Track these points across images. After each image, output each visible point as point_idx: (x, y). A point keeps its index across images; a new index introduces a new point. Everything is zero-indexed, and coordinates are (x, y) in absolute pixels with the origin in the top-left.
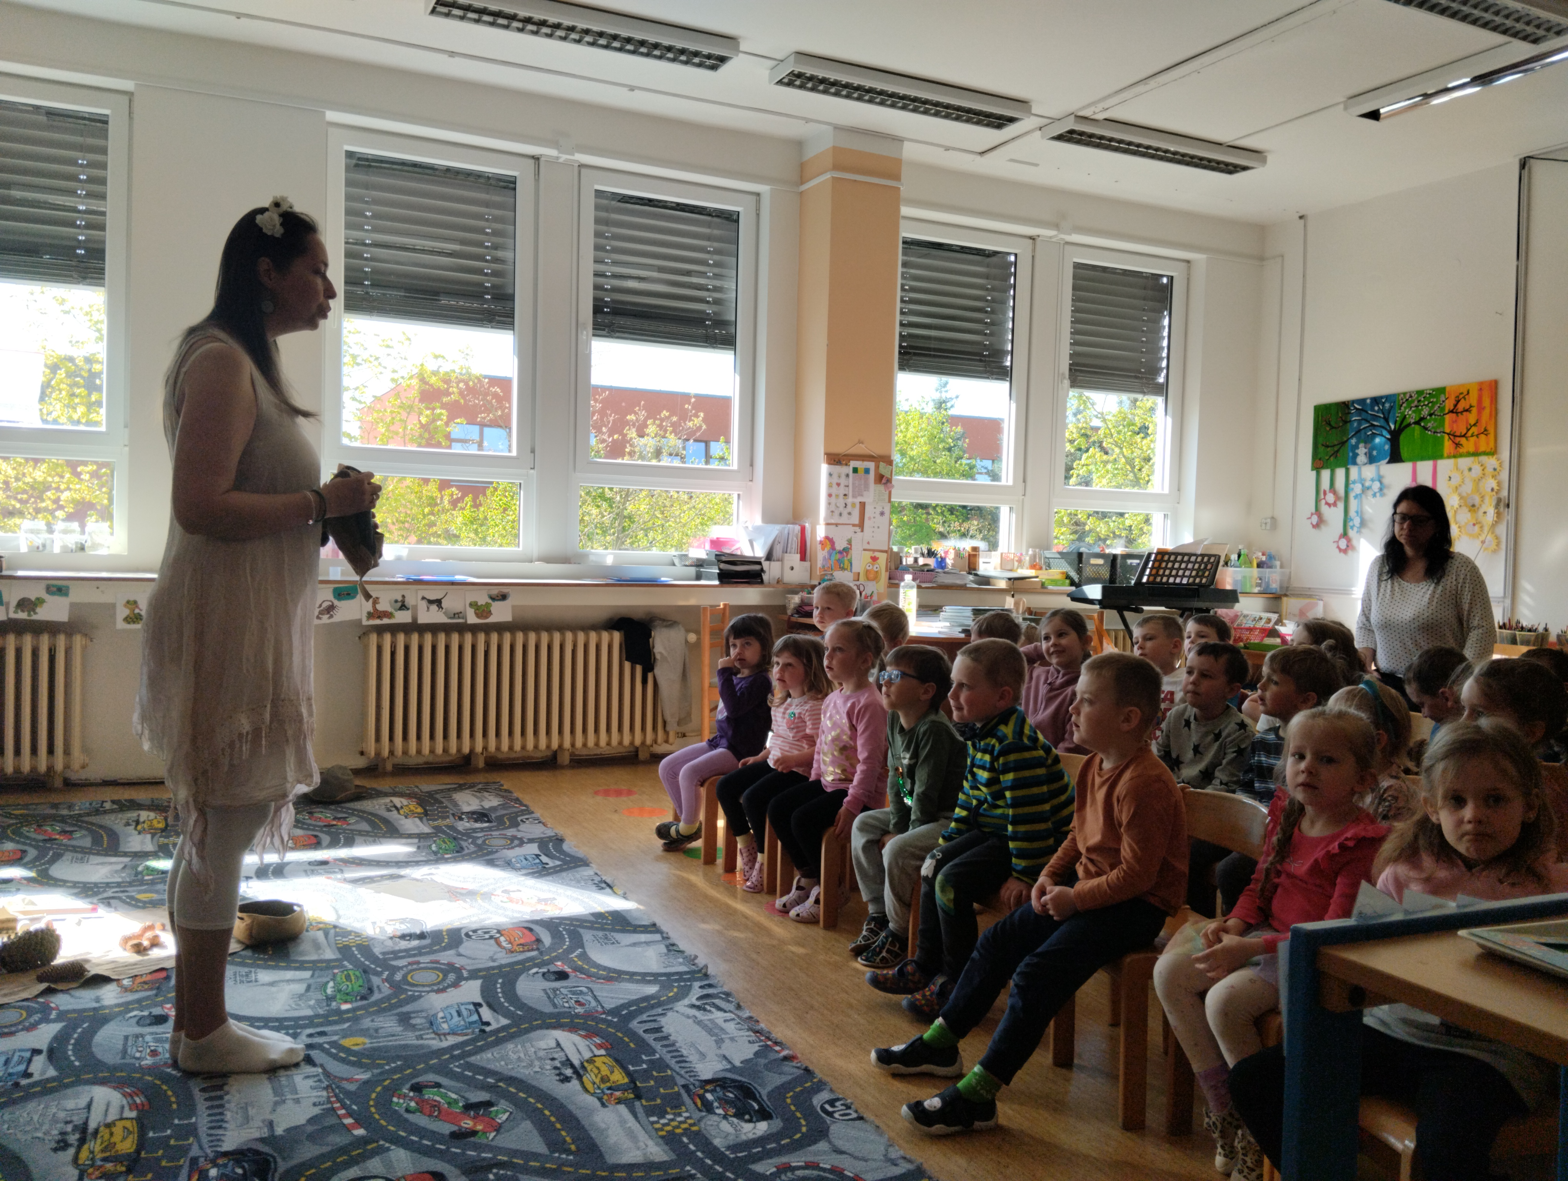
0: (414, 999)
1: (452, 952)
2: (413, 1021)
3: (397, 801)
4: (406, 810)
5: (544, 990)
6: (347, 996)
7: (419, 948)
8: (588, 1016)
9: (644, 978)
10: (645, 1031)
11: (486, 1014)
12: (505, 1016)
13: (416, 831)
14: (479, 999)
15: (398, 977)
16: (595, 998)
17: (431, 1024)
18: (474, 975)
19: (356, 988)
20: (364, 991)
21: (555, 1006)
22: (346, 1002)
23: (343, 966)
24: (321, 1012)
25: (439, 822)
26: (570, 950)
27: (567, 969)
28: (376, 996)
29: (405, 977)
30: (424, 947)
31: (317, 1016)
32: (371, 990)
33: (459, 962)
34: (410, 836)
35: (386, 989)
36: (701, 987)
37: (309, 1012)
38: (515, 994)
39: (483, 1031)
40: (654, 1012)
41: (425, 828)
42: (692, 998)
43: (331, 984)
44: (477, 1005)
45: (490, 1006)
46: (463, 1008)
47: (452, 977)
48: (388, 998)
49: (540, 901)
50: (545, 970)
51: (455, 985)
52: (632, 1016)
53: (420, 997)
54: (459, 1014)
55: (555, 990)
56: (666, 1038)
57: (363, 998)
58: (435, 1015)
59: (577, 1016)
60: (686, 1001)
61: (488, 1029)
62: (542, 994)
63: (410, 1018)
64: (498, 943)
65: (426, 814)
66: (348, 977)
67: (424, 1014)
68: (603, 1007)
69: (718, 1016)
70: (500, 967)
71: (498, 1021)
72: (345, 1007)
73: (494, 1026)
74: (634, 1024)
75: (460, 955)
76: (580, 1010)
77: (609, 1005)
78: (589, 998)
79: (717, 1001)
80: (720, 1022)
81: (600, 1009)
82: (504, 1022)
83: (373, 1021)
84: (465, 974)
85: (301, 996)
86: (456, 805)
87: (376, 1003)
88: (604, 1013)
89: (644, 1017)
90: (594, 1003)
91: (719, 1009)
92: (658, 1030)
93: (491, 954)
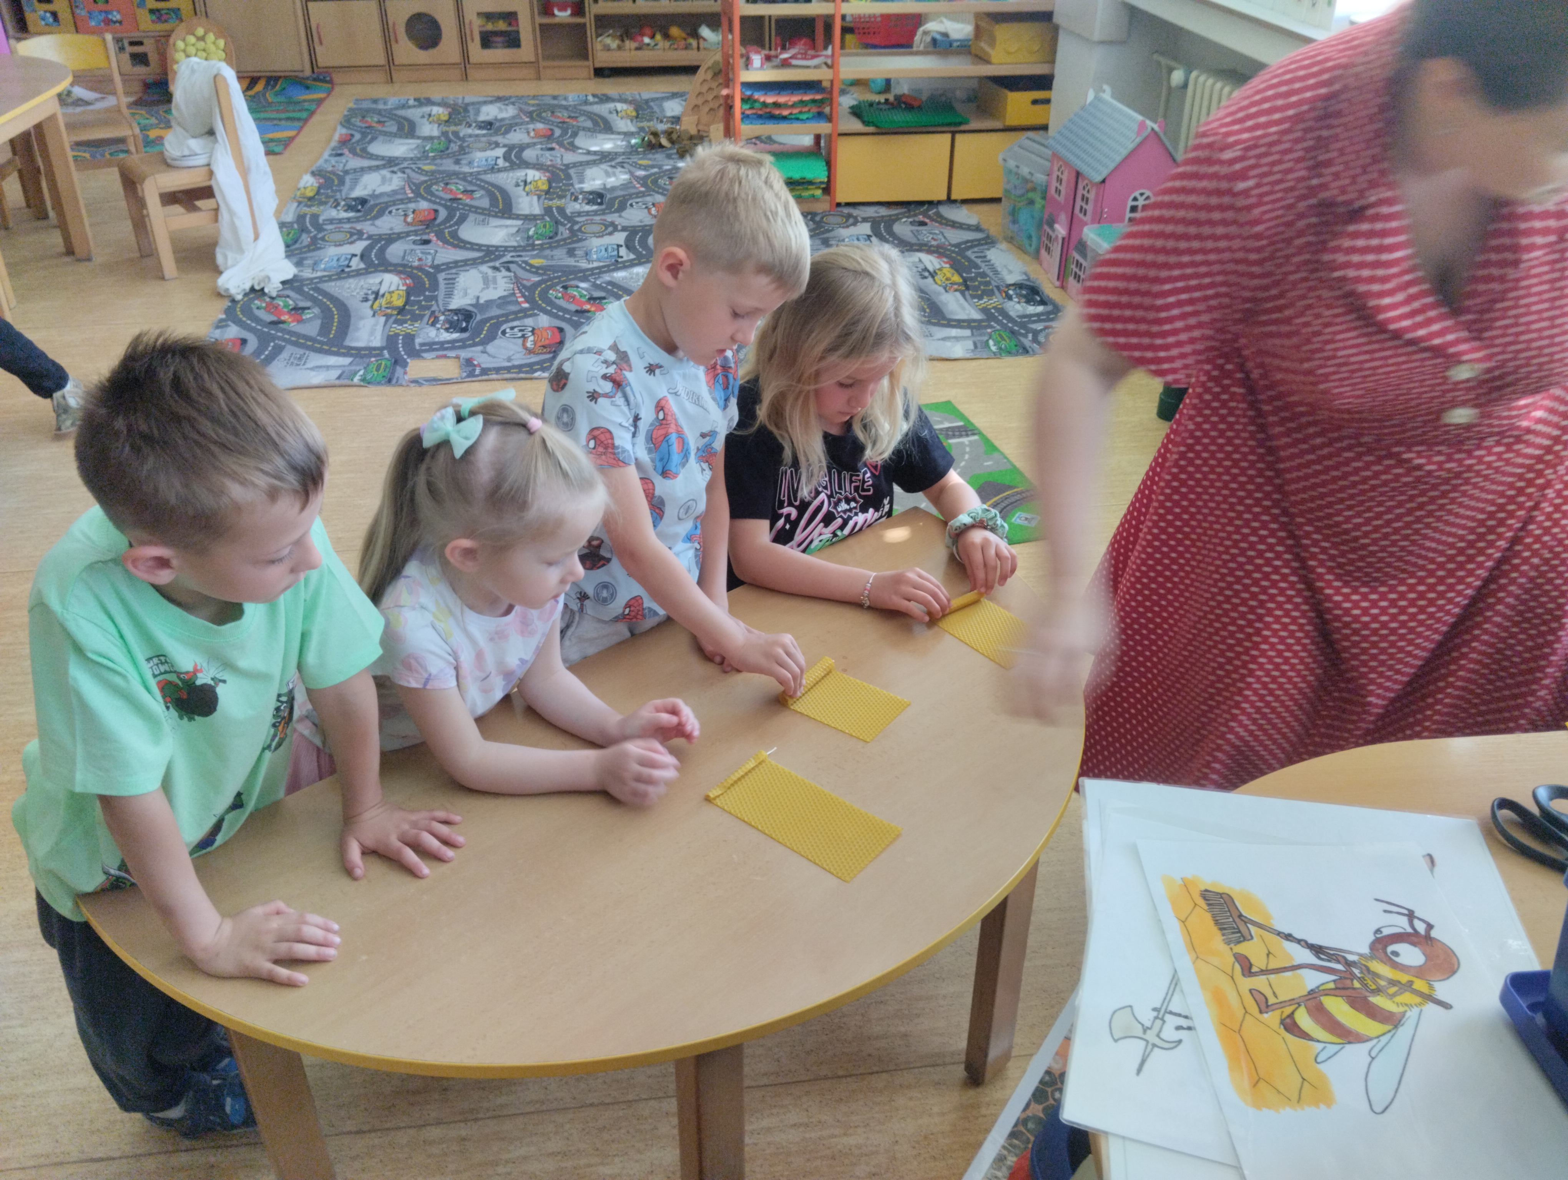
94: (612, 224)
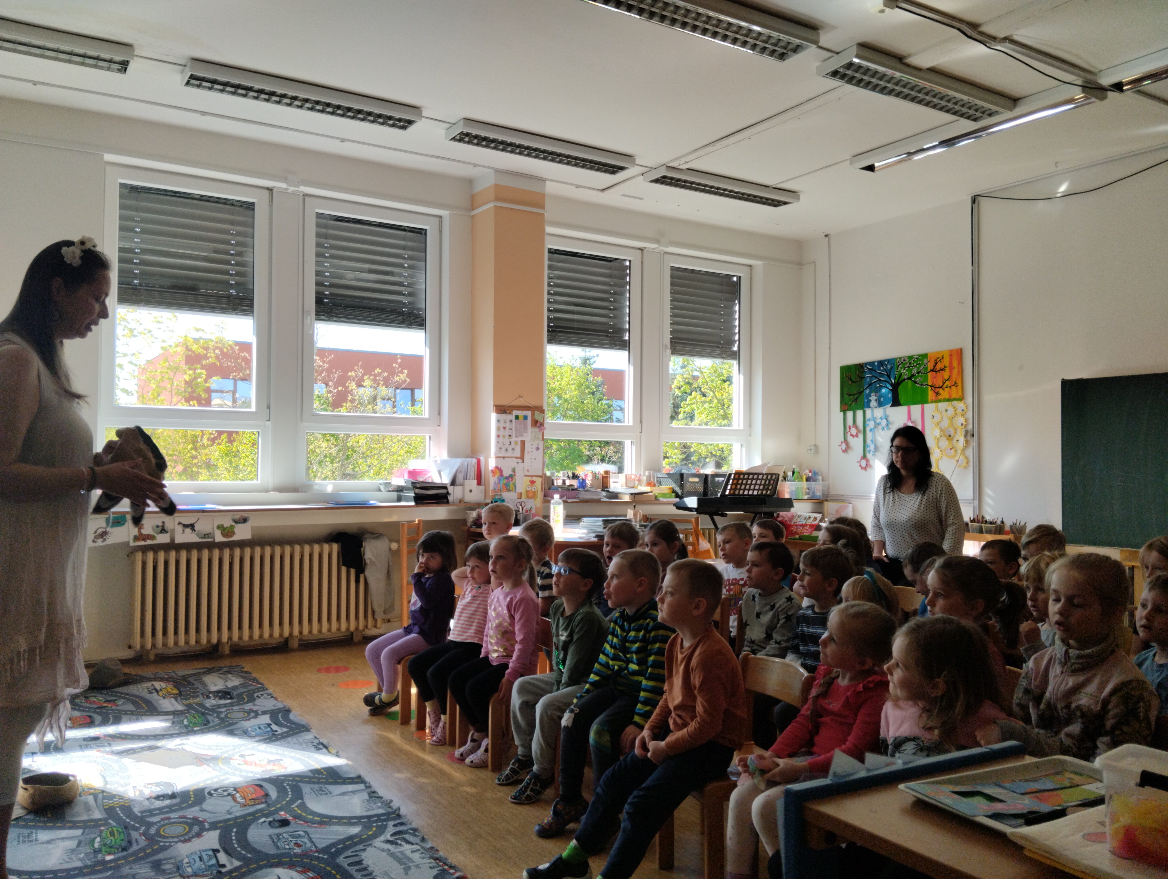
0: (165, 848)
1: (197, 808)
2: (163, 867)
3: (157, 685)
4: (164, 692)
5: (270, 836)
6: (110, 848)
7: (169, 807)
8: (305, 855)
9: (349, 821)
10: (349, 865)
11: (223, 857)
12: (238, 859)
13: (171, 709)
14: (217, 846)
15: (153, 831)
16: (311, 840)
17: (178, 868)
18: (214, 826)
19: (119, 842)
20: (124, 844)
21: (278, 848)
22: (110, 854)
23: (108, 824)
24: (89, 863)
25: (191, 701)
26: (292, 801)
27: (289, 817)
28: (135, 848)
29: (158, 830)
30: (175, 805)
31: (86, 867)
32: (130, 843)
33: (202, 816)
34: (166, 713)
35: (143, 841)
36: (395, 826)
37: (79, 864)
38: (246, 840)
39: (219, 872)
40: (357, 848)
41: (179, 707)
42: (387, 836)
43: (98, 839)
44: (215, 851)
45: (226, 851)
46: (204, 854)
47: (196, 829)
48: (143, 849)
49: (269, 762)
50: (271, 819)
51: (199, 835)
52: (339, 852)
53: (170, 846)
54: (201, 859)
55: (278, 835)
56: (365, 869)
57: (124, 849)
58: (181, 861)
59: (296, 855)
60: (382, 838)
61: (223, 870)
62: (268, 839)
63: (162, 864)
64: (234, 799)
65: (180, 694)
66: (112, 834)
67: (173, 861)
68: (316, 847)
69: (407, 848)
70: (236, 818)
71: (231, 863)
72: (109, 858)
73: (229, 867)
74: (341, 860)
75: (202, 810)
76: (298, 850)
77: (321, 845)
78: (306, 840)
79: (407, 836)
80: (408, 853)
81: (313, 849)
82: (237, 863)
83: (131, 868)
84: (207, 826)
85: (73, 851)
86: (205, 685)
87: (134, 854)
88: (317, 852)
89: (349, 853)
90: (309, 844)
91: (408, 842)
92: (360, 862)
93: (228, 808)
94: (196, 821)
